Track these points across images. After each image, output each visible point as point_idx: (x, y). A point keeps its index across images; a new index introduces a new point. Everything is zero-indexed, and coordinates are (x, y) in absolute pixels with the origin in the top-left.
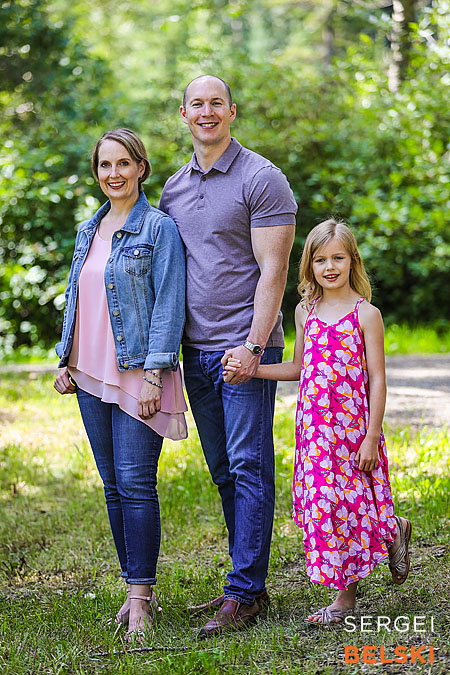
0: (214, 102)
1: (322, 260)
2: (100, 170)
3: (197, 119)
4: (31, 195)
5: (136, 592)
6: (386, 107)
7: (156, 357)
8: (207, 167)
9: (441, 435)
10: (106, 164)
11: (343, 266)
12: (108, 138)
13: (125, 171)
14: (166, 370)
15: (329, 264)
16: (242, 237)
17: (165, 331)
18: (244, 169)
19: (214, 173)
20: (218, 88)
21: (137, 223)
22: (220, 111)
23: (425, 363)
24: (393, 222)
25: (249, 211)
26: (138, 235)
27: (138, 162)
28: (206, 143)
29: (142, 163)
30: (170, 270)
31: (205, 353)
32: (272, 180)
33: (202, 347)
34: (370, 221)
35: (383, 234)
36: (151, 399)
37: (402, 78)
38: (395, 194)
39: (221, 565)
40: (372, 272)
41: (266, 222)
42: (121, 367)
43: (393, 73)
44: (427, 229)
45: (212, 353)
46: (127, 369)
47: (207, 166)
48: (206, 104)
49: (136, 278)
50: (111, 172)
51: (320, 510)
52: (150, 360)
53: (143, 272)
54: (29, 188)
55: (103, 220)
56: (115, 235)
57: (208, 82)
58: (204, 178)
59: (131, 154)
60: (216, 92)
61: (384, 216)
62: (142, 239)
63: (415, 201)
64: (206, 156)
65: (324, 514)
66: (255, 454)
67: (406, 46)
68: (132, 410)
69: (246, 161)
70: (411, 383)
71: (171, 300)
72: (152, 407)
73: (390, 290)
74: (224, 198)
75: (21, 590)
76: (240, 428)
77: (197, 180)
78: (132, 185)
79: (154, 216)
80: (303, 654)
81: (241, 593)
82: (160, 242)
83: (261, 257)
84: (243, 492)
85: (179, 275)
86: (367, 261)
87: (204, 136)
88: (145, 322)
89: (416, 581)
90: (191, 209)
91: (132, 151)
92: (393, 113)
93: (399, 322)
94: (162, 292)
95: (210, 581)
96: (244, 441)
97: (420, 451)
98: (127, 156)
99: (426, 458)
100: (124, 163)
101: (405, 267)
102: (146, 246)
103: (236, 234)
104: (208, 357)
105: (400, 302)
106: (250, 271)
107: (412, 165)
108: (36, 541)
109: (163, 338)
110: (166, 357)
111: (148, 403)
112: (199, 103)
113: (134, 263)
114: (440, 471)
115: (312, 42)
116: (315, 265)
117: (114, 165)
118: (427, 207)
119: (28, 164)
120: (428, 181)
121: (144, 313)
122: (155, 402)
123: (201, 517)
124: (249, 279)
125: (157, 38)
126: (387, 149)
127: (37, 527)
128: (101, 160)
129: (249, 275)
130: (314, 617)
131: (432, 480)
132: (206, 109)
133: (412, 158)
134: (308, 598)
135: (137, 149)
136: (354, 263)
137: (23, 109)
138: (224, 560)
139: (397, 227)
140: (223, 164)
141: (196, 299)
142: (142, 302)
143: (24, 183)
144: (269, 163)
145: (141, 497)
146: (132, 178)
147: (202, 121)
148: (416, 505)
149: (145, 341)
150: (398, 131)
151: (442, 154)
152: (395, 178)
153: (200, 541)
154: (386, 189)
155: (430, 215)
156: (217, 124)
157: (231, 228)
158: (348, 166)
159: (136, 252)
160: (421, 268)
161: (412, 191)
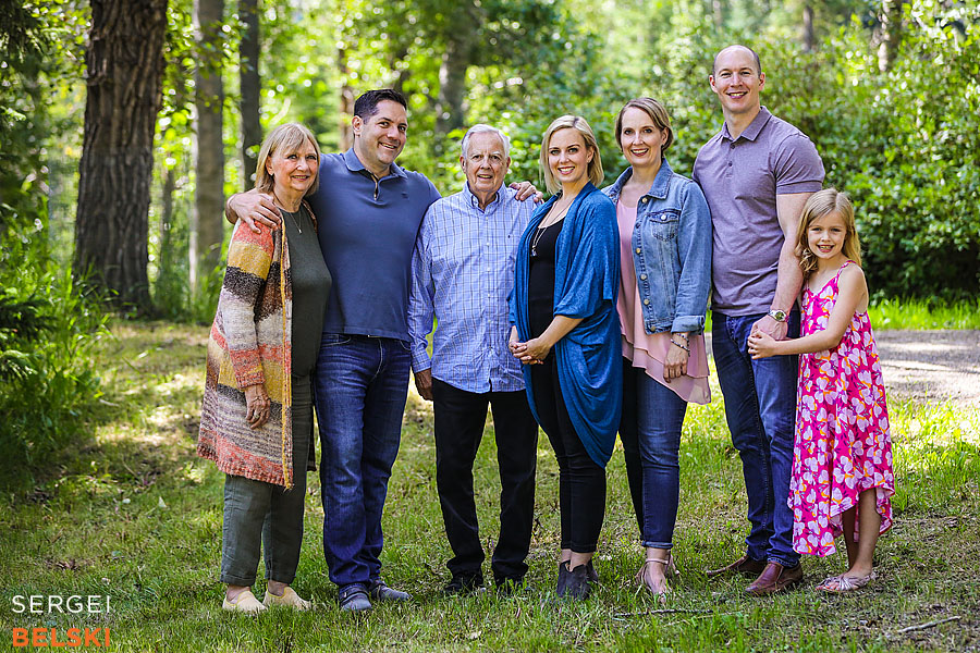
0: (743, 72)
1: (818, 229)
2: (623, 137)
3: (727, 89)
4: (527, 165)
5: (654, 555)
6: (878, 87)
7: (684, 320)
8: (736, 135)
9: (945, 408)
10: (630, 131)
11: (839, 238)
12: (632, 106)
13: (649, 139)
14: (695, 332)
15: (825, 236)
16: (768, 204)
17: (694, 295)
18: (771, 138)
19: (742, 141)
20: (746, 57)
21: (663, 189)
22: (748, 80)
23: (922, 339)
24: (885, 198)
25: (775, 178)
26: (664, 200)
27: (662, 130)
28: (735, 112)
29: (665, 131)
30: (698, 234)
31: (731, 319)
32: (799, 147)
33: (729, 313)
34: (863, 196)
35: (876, 210)
36: (678, 362)
37: (892, 57)
38: (888, 172)
39: (734, 531)
40: (865, 247)
41: (791, 188)
42: (648, 329)
43: (882, 51)
44: (921, 206)
45: (738, 318)
46: (653, 332)
47: (736, 132)
48: (735, 73)
49: (663, 243)
50: (635, 139)
51: (805, 482)
52: (677, 324)
53: (671, 236)
54: (526, 158)
55: (625, 188)
56: (641, 200)
57: (737, 52)
58: (733, 146)
59: (654, 121)
60: (744, 62)
61: (878, 192)
62: (668, 205)
63: (908, 178)
64: (735, 125)
65: (809, 486)
66: (786, 418)
67: (896, 27)
68: (657, 375)
69: (774, 129)
70: (909, 357)
71: (699, 264)
72: (678, 370)
73: (881, 265)
74: (751, 166)
75: (537, 550)
76: (769, 392)
77: (727, 146)
78: (655, 153)
79: (680, 183)
80: (823, 619)
81: (784, 557)
82: (688, 207)
83: (785, 225)
84: (777, 456)
85: (706, 240)
86: (861, 236)
87: (733, 105)
88: (672, 286)
89: (931, 551)
90: (721, 177)
91: (655, 119)
92: (885, 91)
93: (890, 297)
94: (691, 255)
95: (725, 546)
96: (774, 405)
97: (925, 423)
98: (650, 123)
99: (931, 430)
100: (648, 130)
101: (897, 242)
102: (673, 211)
103: (762, 201)
104: (735, 323)
105: (890, 277)
106: (776, 237)
107: (905, 142)
108: (548, 503)
109: (692, 302)
110: (694, 320)
111: (674, 366)
112: (728, 73)
113: (661, 228)
114: (945, 444)
115: (791, 22)
116: (811, 232)
117: (637, 132)
118: (920, 184)
119: (525, 135)
120: (921, 159)
121: (670, 277)
122: (682, 365)
123: (711, 483)
124: (775, 245)
125: (639, 16)
126: (880, 126)
127: (548, 489)
128: (624, 127)
129: (775, 241)
130: (831, 586)
131: (939, 451)
132: (735, 79)
133: (905, 135)
134: (823, 565)
135: (660, 116)
136: (849, 234)
137: (515, 81)
138: (736, 525)
139: (889, 203)
140: (751, 133)
141: (722, 263)
142: (669, 266)
143: (521, 153)
144: (796, 130)
145: (668, 463)
146: (655, 144)
147: (730, 90)
148: (924, 477)
149: (673, 304)
150: (892, 109)
151: (934, 134)
152: (889, 155)
153: (711, 507)
154: (878, 166)
155: (922, 192)
156: (746, 93)
157: (757, 195)
158: (840, 142)
159: (663, 217)
160: (913, 244)
161: (904, 168)
